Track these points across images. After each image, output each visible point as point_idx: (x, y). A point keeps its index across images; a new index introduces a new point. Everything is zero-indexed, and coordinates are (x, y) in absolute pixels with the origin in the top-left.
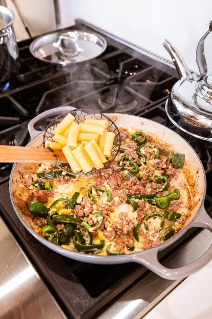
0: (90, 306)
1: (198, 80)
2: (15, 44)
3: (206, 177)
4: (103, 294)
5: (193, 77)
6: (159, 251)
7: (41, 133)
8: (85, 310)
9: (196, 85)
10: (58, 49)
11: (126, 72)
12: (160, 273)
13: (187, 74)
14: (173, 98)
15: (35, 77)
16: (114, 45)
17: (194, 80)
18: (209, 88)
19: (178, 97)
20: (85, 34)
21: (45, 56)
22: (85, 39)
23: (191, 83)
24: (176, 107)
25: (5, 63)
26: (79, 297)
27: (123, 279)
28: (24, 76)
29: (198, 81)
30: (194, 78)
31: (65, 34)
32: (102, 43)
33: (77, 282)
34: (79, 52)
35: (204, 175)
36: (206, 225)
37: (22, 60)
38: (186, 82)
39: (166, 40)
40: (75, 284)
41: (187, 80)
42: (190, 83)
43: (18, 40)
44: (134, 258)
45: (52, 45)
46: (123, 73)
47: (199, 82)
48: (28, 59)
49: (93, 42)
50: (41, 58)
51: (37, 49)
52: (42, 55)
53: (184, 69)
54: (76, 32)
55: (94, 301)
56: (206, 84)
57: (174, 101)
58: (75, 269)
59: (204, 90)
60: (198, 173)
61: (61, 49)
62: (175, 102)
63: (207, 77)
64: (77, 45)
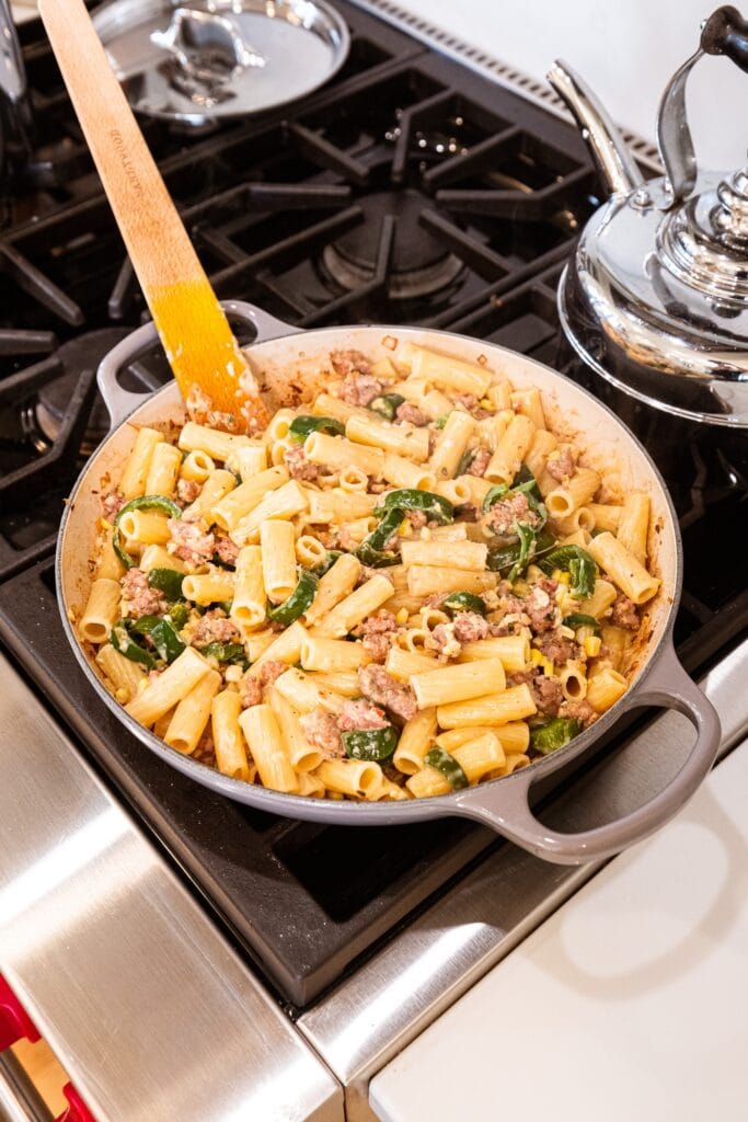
0: (330, 946)
1: (666, 207)
3: (681, 548)
4: (368, 911)
5: (649, 196)
6: (532, 782)
7: (144, 402)
8: (316, 959)
9: (659, 226)
11: (423, 143)
12: (538, 848)
13: (632, 184)
14: (580, 268)
16: (379, 39)
17: (655, 206)
18: (698, 240)
19: (597, 267)
22: (271, 12)
23: (644, 214)
24: (592, 300)
26: (295, 922)
27: (426, 864)
28: (55, 169)
29: (666, 211)
30: (652, 198)
32: (333, 33)
33: (285, 880)
34: (248, 68)
35: (678, 541)
36: (674, 699)
38: (626, 211)
39: (558, 63)
40: (281, 884)
41: (631, 205)
42: (640, 215)
44: (460, 805)
45: (148, 40)
46: (412, 144)
47: (669, 214)
49: (302, 26)
53: (619, 161)
55: (340, 931)
56: (692, 227)
57: (584, 279)
59: (683, 244)
60: (662, 531)
62: (587, 281)
63: (696, 199)
64: (239, 45)
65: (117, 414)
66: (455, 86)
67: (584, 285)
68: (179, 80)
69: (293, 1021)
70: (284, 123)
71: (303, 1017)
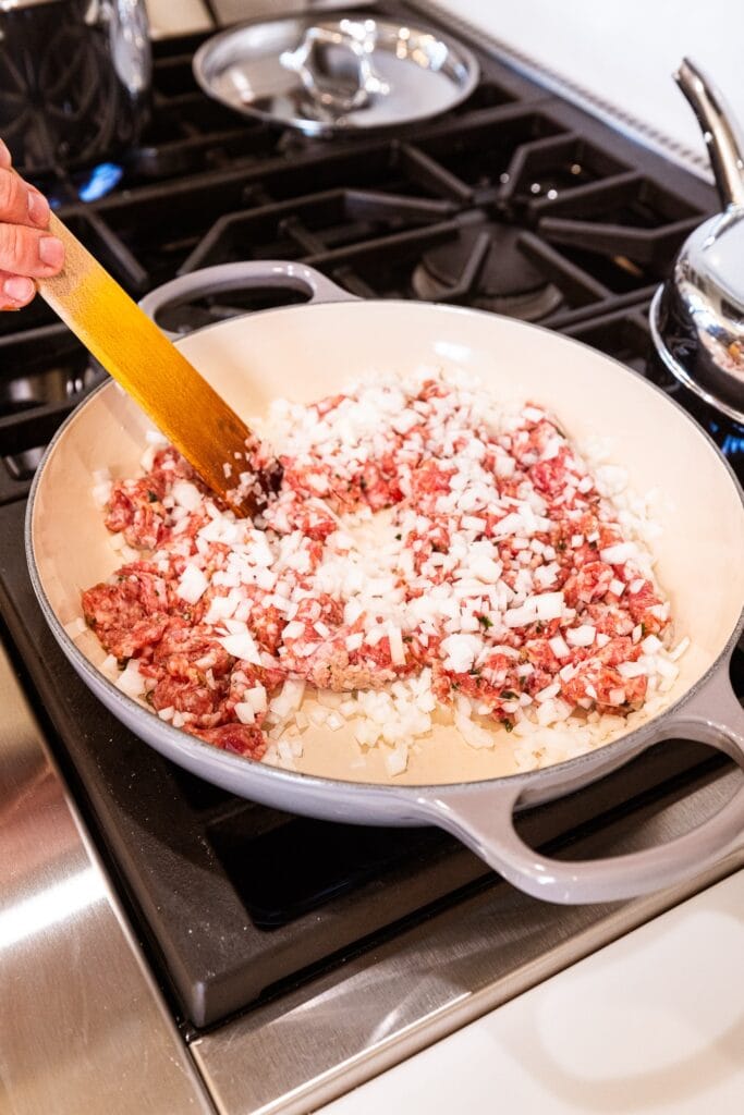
0: (245, 957)
2: (140, 42)
4: (302, 925)
8: (224, 968)
10: (297, 76)
11: (535, 188)
14: (681, 281)
15: (197, 162)
16: (509, 84)
19: (705, 280)
20: (404, 33)
21: (249, 96)
22: (401, 52)
24: (691, 310)
25: (95, 104)
26: (211, 918)
27: (383, 885)
28: (159, 157)
32: (460, 70)
37: (160, 100)
39: (686, 62)
40: (206, 874)
43: (155, 33)
45: (278, 62)
46: (522, 186)
48: (181, 99)
49: (429, 67)
50: (235, 102)
51: (221, 71)
52: (237, 93)
54: (370, 24)
55: (262, 942)
57: (684, 290)
58: (214, 822)
62: (688, 292)
64: (366, 69)
66: (580, 130)
67: (684, 297)
69: (187, 1044)
70: (395, 143)
71: (199, 1042)
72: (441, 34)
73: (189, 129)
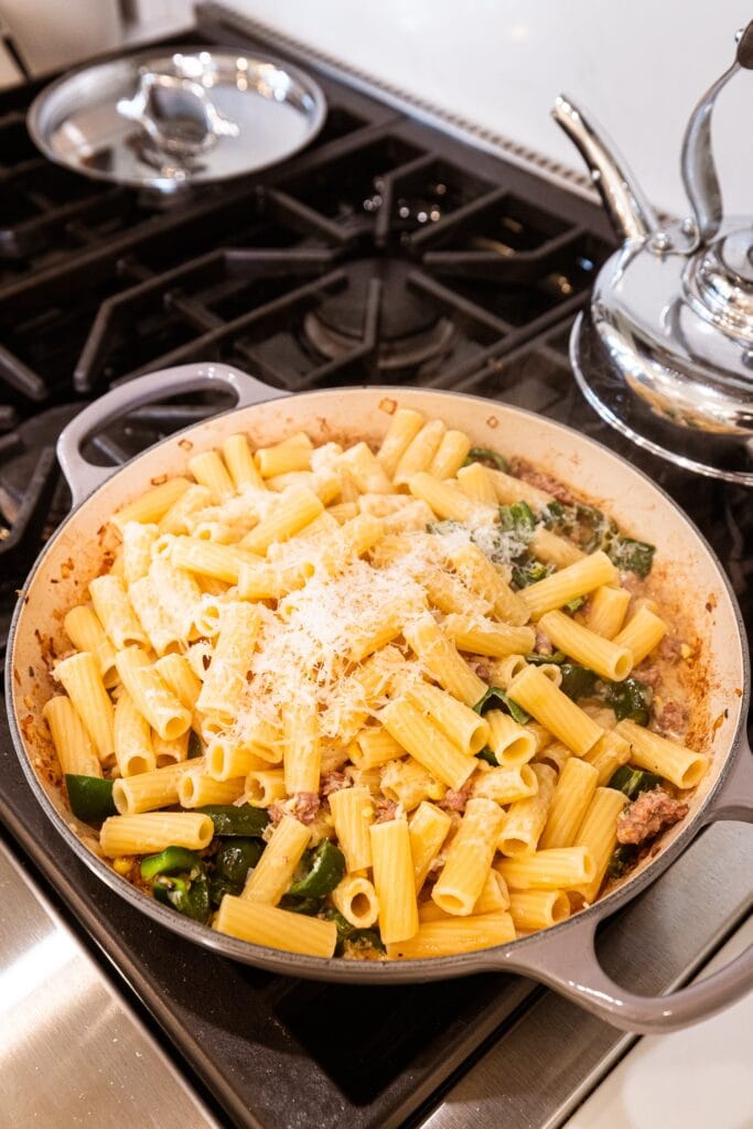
1: (689, 250)
3: (744, 629)
4: (395, 1089)
5: (669, 239)
7: (112, 477)
9: (683, 271)
10: (135, 123)
11: (404, 212)
13: (647, 229)
14: (599, 321)
16: (355, 107)
17: (675, 250)
18: (732, 282)
19: (617, 316)
20: (242, 63)
21: (87, 150)
22: (242, 83)
23: (664, 260)
24: (613, 353)
26: (304, 1107)
28: (17, 239)
29: (689, 256)
30: (672, 242)
31: (163, 64)
32: (307, 101)
33: (291, 1052)
34: (220, 138)
35: (739, 622)
37: (2, 172)
38: (643, 258)
40: (286, 1057)
41: (648, 250)
42: (658, 260)
45: (115, 111)
47: (693, 259)
48: (23, 166)
49: (273, 98)
50: (73, 161)
51: (57, 126)
52: (74, 148)
53: (634, 203)
54: (205, 56)
55: (362, 1117)
56: (722, 269)
57: (603, 331)
59: (714, 288)
60: (714, 610)
61: (151, 127)
62: (607, 333)
63: (722, 241)
64: (210, 113)
65: (80, 491)
66: (436, 151)
67: (603, 338)
68: (149, 154)
70: (259, 189)
72: (279, 61)
73: (40, 200)
